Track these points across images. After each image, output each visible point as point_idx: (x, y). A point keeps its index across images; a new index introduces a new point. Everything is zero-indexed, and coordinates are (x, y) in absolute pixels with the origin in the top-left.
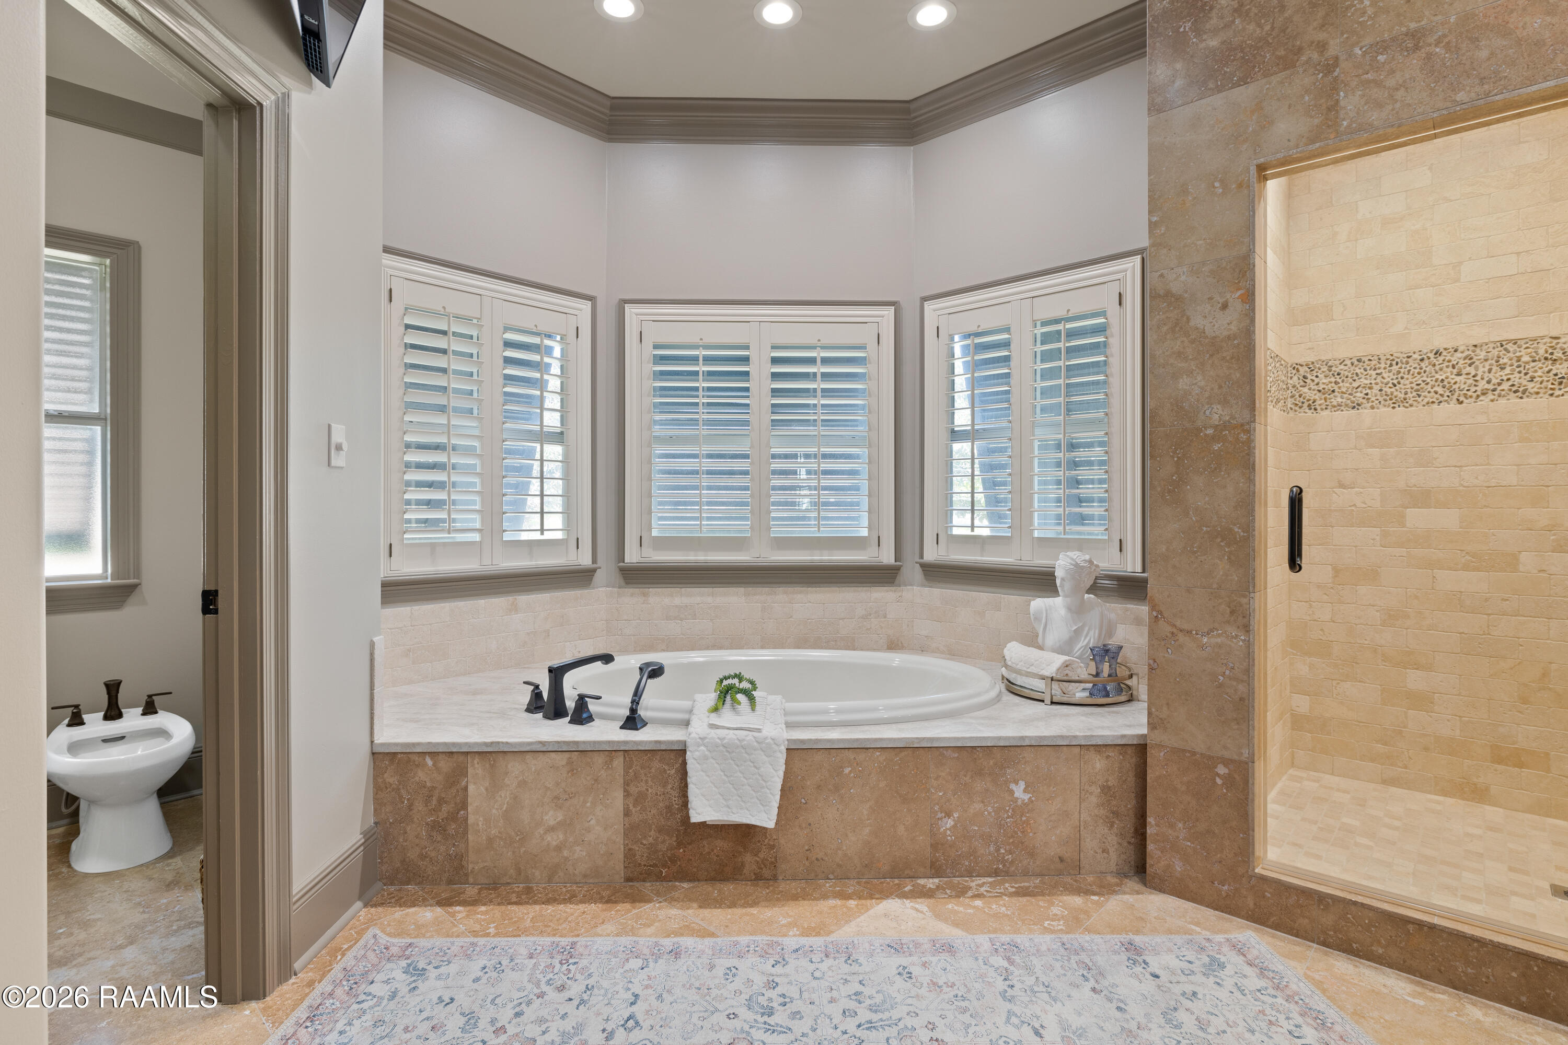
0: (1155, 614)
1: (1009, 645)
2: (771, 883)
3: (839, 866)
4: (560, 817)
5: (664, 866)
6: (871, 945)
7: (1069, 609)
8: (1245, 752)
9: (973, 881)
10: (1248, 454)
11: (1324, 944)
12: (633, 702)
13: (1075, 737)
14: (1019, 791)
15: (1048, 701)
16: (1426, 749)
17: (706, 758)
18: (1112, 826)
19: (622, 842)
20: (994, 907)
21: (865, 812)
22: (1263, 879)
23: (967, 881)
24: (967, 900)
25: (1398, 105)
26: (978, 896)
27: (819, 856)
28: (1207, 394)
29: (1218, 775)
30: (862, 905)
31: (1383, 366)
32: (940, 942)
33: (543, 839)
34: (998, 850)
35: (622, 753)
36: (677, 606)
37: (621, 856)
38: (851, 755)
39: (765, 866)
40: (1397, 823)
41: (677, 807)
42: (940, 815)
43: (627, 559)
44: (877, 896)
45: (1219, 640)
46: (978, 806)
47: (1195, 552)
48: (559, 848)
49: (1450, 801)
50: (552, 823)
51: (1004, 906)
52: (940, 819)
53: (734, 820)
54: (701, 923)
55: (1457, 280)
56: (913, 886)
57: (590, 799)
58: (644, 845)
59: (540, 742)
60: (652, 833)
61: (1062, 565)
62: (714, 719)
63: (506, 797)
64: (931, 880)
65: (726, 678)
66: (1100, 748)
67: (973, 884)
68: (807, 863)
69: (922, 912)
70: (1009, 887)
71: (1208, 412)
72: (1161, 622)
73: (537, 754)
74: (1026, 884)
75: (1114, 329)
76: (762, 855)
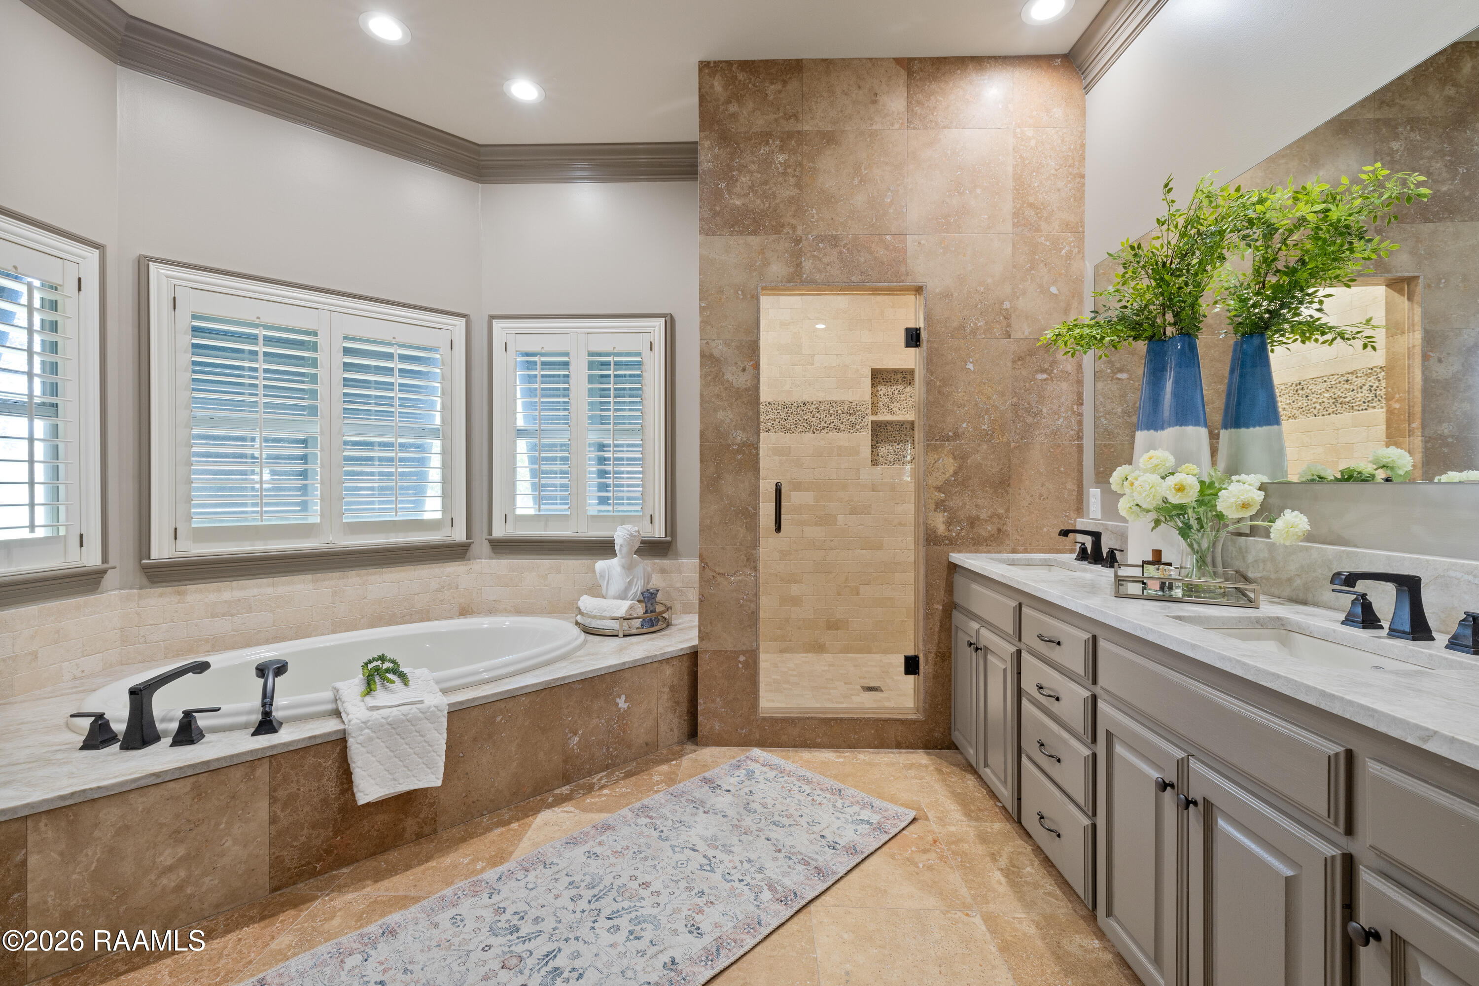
0: (703, 565)
1: (582, 598)
2: (433, 837)
3: (492, 801)
4: (181, 851)
5: (318, 861)
6: (555, 848)
7: (623, 567)
8: (755, 644)
9: (593, 779)
10: (756, 463)
11: (795, 747)
12: (264, 705)
13: (655, 656)
14: (622, 703)
15: (621, 635)
16: (799, 628)
17: (371, 739)
18: (675, 712)
19: (267, 852)
20: (617, 790)
21: (513, 749)
22: (764, 719)
23: (589, 780)
24: (597, 792)
25: (828, 274)
26: (603, 787)
27: (475, 799)
28: (734, 423)
29: (740, 662)
30: (523, 824)
31: (780, 408)
32: (599, 825)
33: (155, 886)
34: (608, 750)
35: (268, 759)
36: (226, 602)
37: (266, 868)
38: (502, 705)
39: (426, 824)
40: (795, 673)
41: (334, 796)
42: (569, 736)
43: (154, 554)
44: (531, 813)
45: (740, 578)
46: (595, 721)
47: (727, 523)
48: (179, 888)
49: (810, 655)
50: (169, 862)
51: (622, 788)
52: (570, 738)
53: (401, 790)
54: (387, 893)
55: (812, 365)
56: (553, 796)
57: (225, 820)
58: (295, 847)
59: (154, 774)
60: (305, 831)
61: (621, 535)
62: (370, 701)
63: (95, 853)
64: (563, 788)
65: (370, 662)
66: (667, 660)
67: (595, 780)
68: (464, 808)
69: (571, 812)
70: (619, 774)
71: (734, 435)
72: (707, 570)
73: (146, 790)
74: (629, 768)
75: (647, 366)
76: (422, 816)
